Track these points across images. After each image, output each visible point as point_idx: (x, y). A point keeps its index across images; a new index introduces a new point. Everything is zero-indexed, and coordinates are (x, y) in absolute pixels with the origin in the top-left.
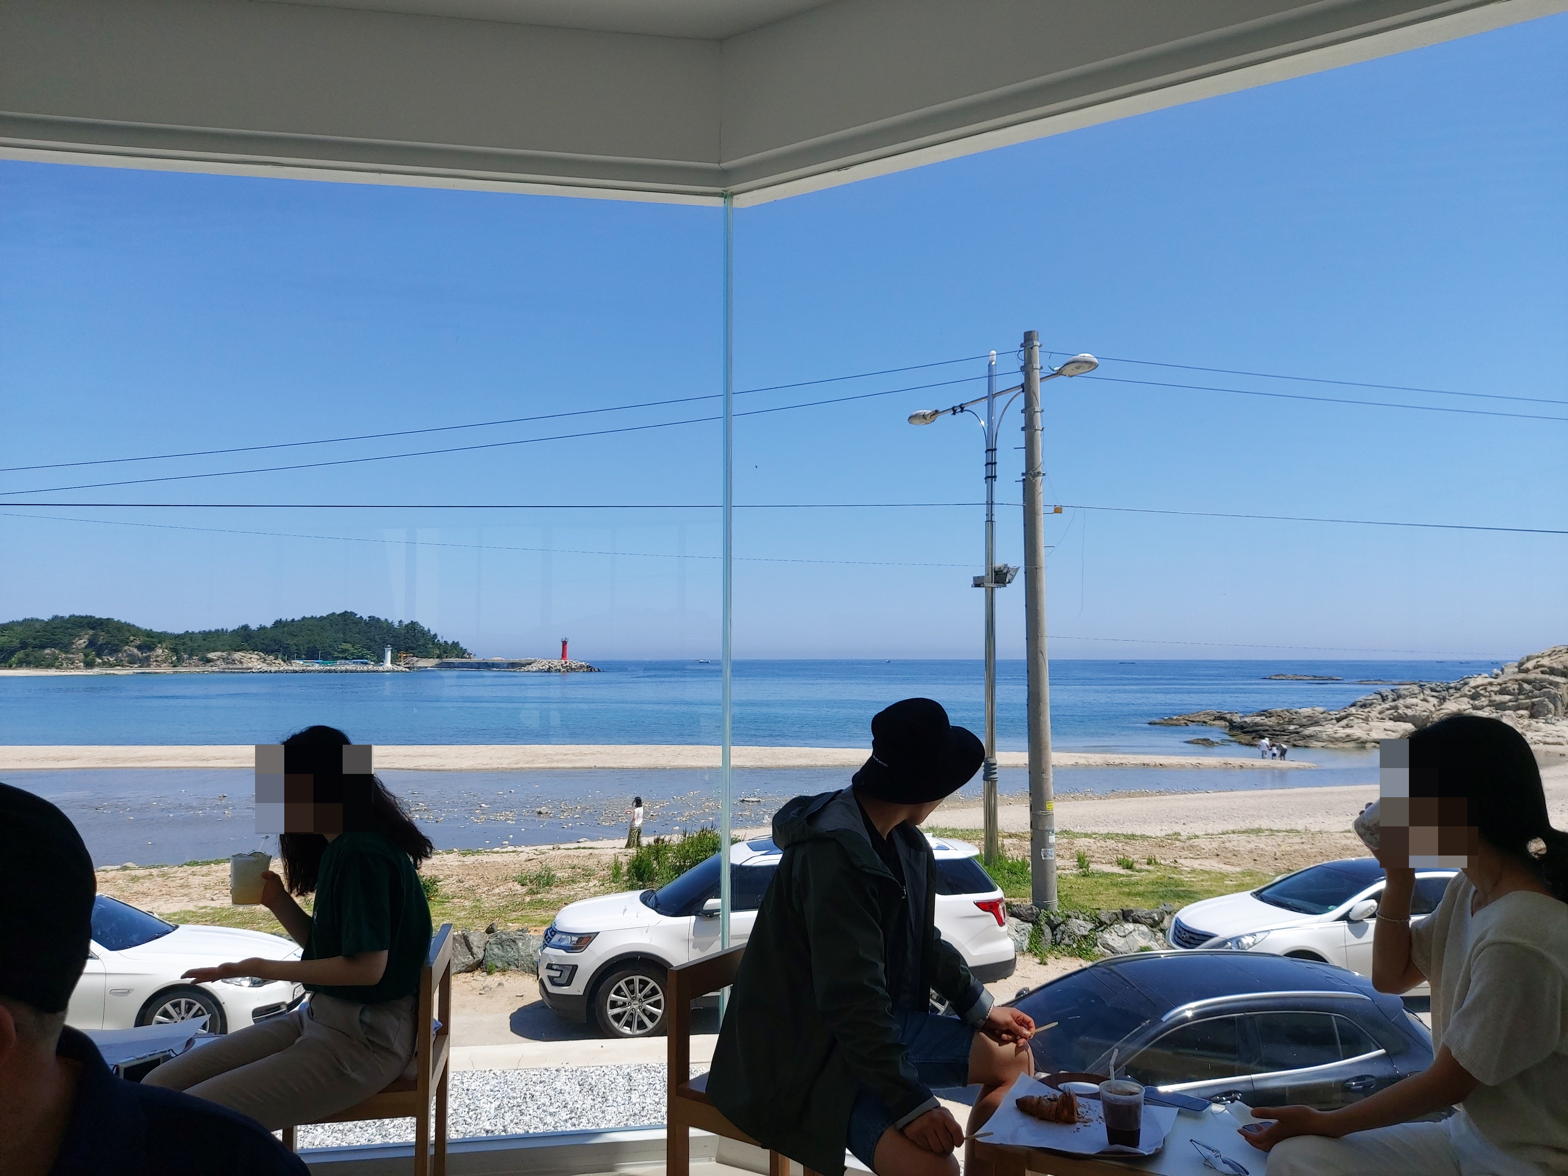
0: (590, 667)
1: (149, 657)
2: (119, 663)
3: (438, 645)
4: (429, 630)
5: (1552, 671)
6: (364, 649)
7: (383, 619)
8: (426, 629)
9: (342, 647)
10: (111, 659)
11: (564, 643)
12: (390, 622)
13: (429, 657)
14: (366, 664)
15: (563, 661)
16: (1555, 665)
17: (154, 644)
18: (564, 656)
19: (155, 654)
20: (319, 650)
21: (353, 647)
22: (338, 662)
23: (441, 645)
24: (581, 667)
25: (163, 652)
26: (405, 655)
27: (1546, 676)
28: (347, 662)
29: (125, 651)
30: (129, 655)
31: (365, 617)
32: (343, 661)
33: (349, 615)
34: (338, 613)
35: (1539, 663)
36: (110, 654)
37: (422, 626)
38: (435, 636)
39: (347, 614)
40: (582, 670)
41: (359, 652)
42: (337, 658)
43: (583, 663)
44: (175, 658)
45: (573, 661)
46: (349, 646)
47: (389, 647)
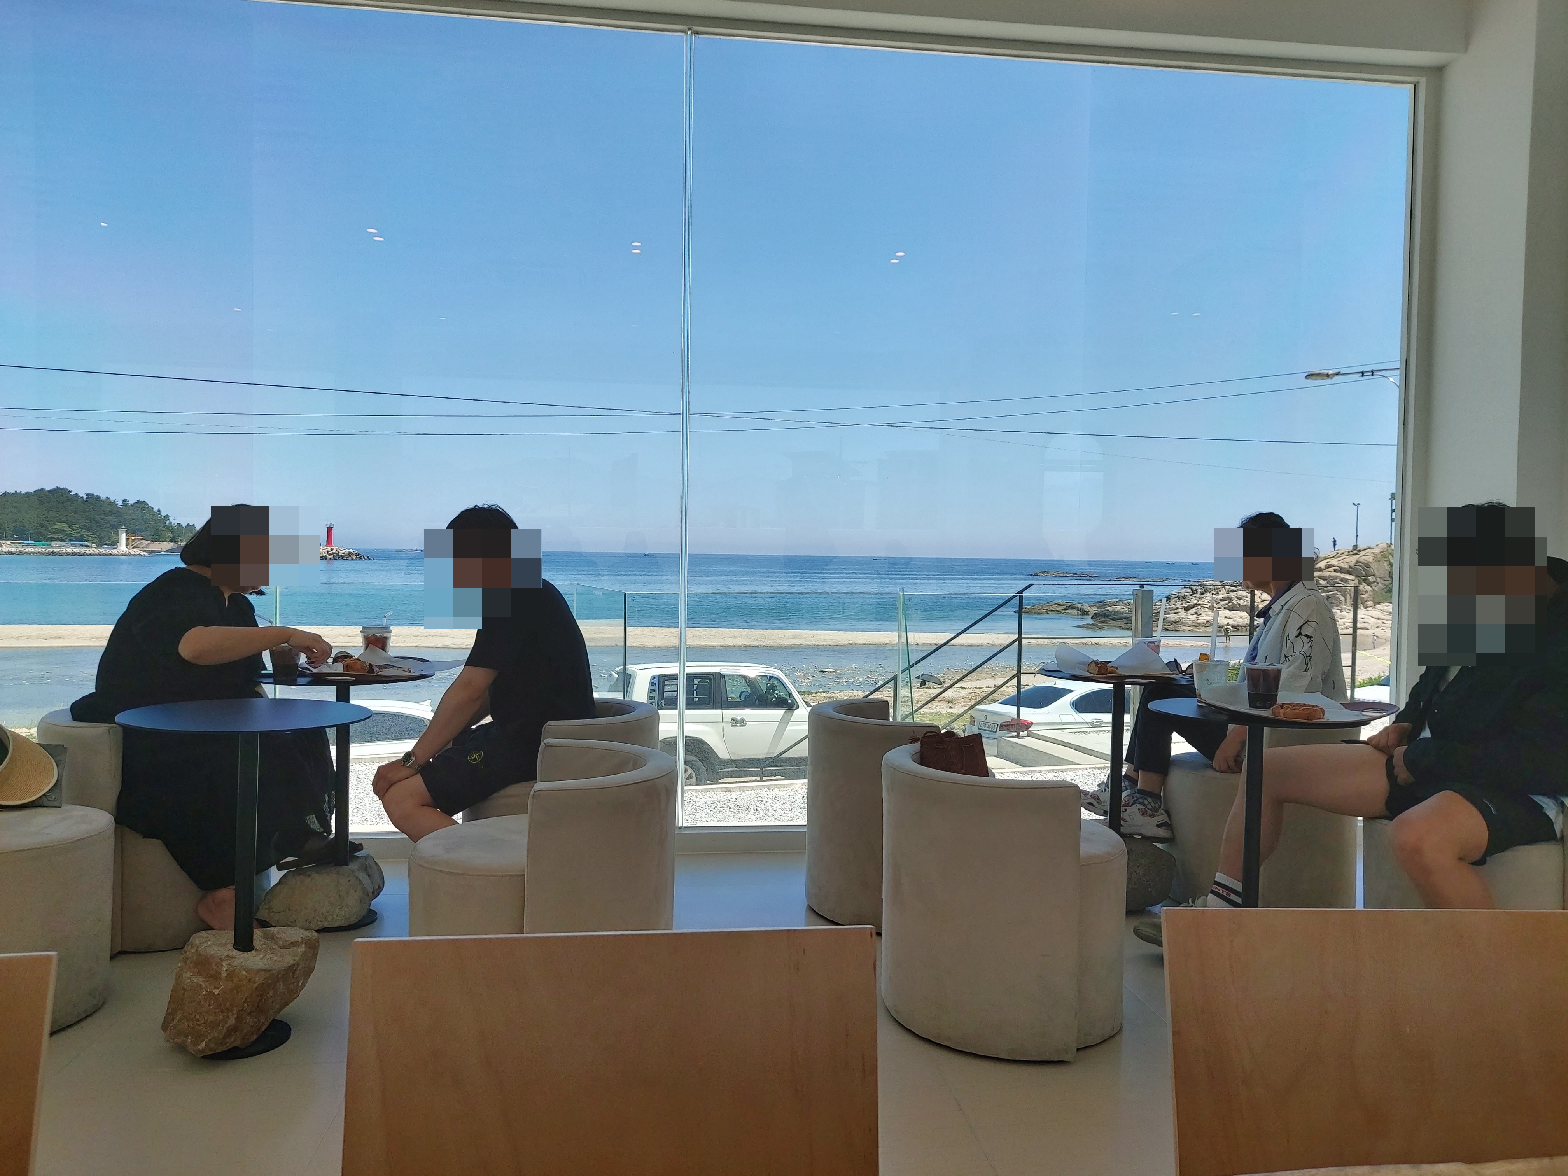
0: (359, 555)
3: (170, 528)
4: (159, 510)
5: (1341, 570)
6: (83, 530)
7: (103, 497)
8: (156, 509)
9: (56, 527)
11: (330, 530)
12: (120, 503)
13: (161, 540)
14: (87, 546)
15: (329, 548)
16: (1342, 565)
18: (329, 542)
20: (28, 530)
21: (69, 527)
22: (53, 544)
23: (174, 528)
24: (350, 555)
26: (133, 538)
27: (1339, 574)
28: (63, 544)
31: (82, 494)
32: (58, 543)
33: (62, 491)
34: (48, 489)
35: (1329, 563)
37: (151, 507)
38: (167, 516)
39: (60, 491)
40: (350, 558)
41: (77, 533)
42: (52, 540)
43: (351, 551)
45: (338, 546)
46: (65, 526)
47: (123, 527)
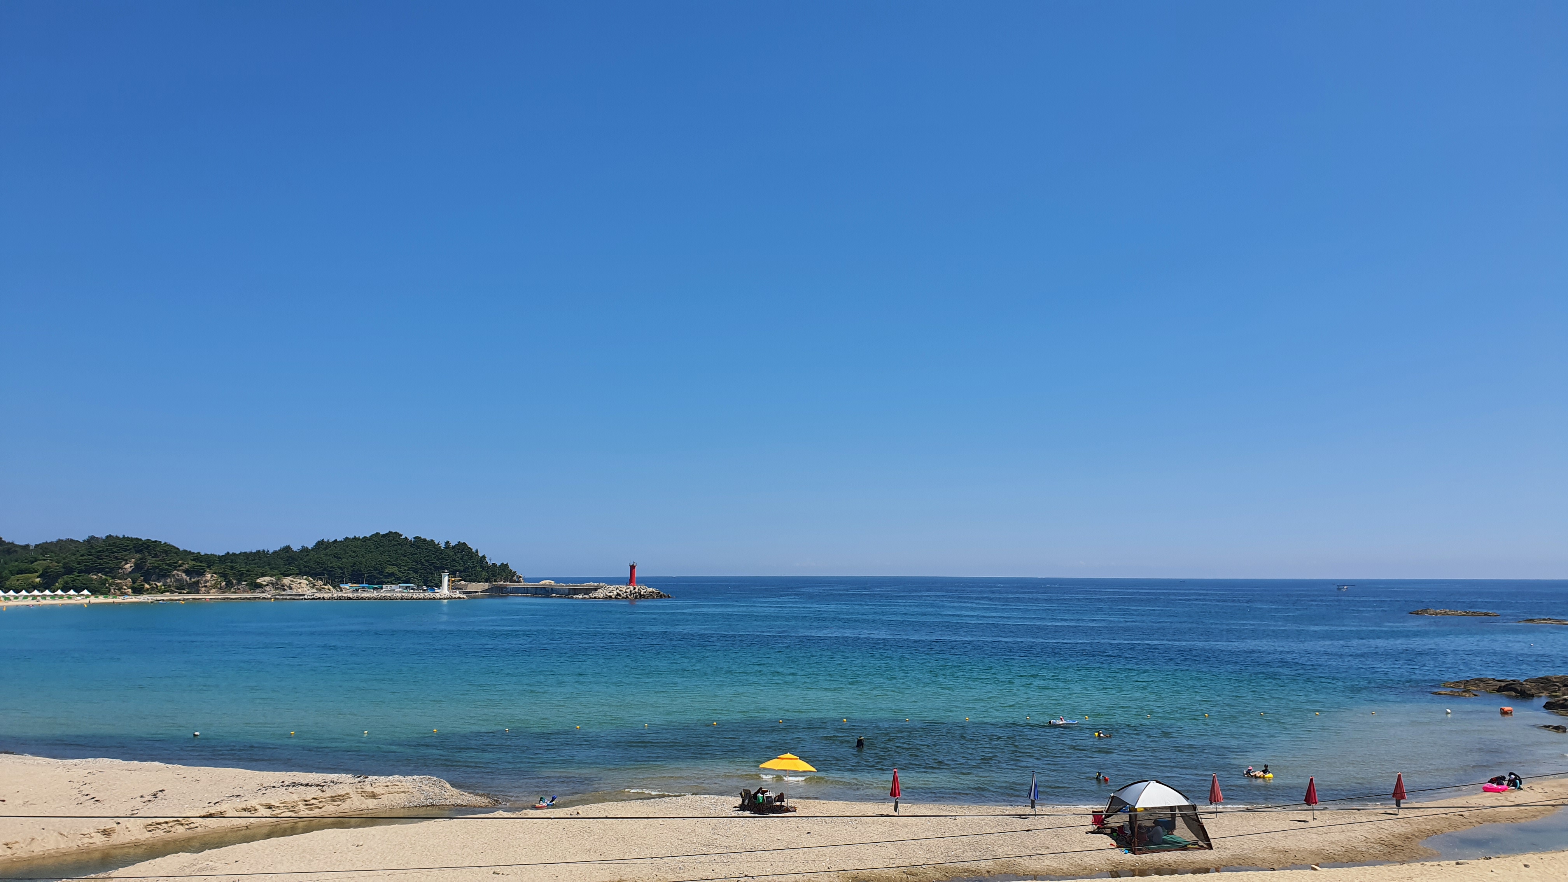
0: (660, 593)
1: (198, 582)
2: (168, 589)
3: (487, 568)
4: (477, 551)
7: (428, 539)
8: (474, 550)
9: (388, 570)
10: (159, 584)
11: (633, 568)
12: (443, 545)
13: (478, 580)
14: (414, 590)
15: (632, 587)
17: (203, 569)
18: (632, 581)
19: (204, 579)
20: (364, 574)
21: (398, 569)
22: (385, 588)
23: (490, 567)
24: (652, 593)
25: (212, 576)
26: (453, 579)
28: (393, 587)
29: (174, 575)
30: (177, 580)
31: (410, 538)
32: (390, 587)
33: (394, 535)
34: (382, 534)
36: (158, 580)
37: (470, 548)
38: (484, 557)
39: (392, 535)
40: (651, 597)
41: (406, 577)
42: (384, 583)
43: (653, 589)
44: (224, 583)
45: (641, 585)
46: (395, 569)
47: (446, 571)
